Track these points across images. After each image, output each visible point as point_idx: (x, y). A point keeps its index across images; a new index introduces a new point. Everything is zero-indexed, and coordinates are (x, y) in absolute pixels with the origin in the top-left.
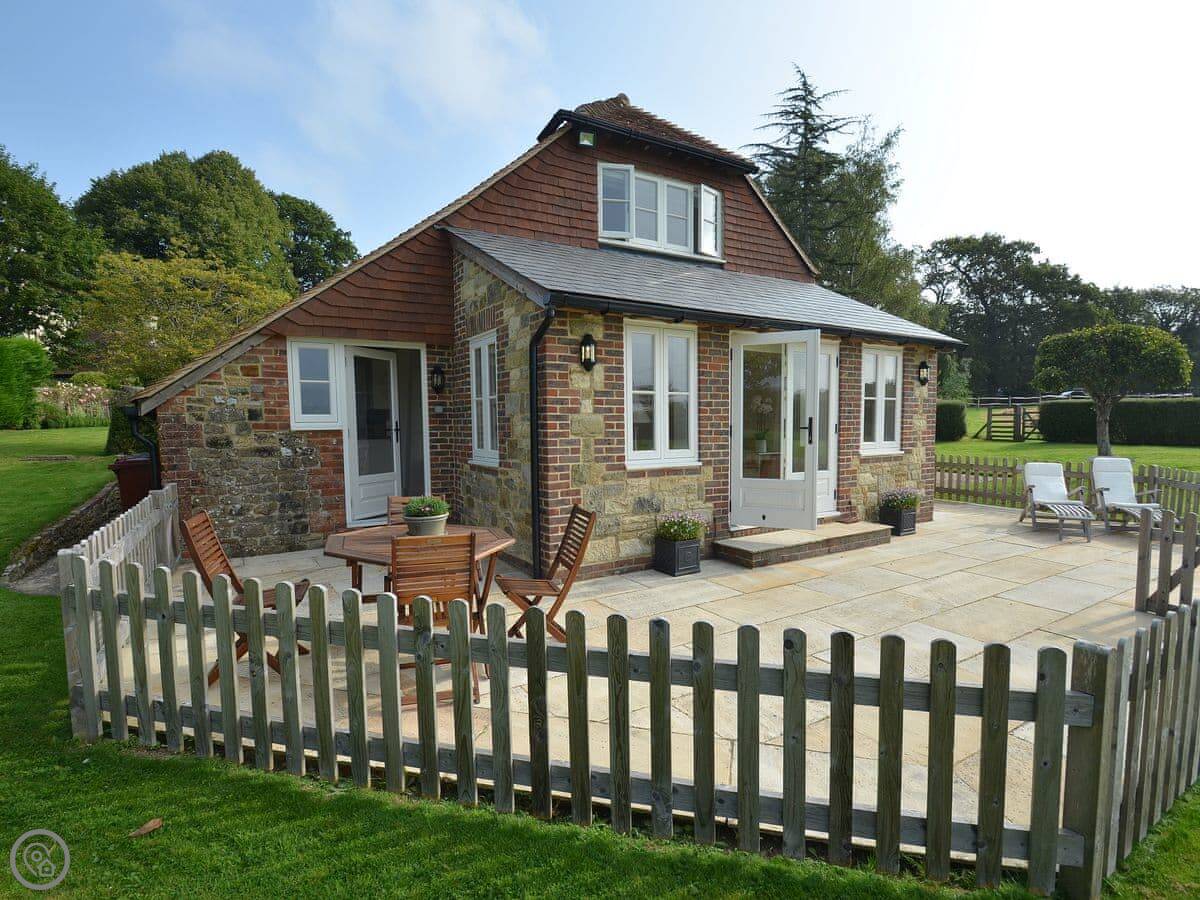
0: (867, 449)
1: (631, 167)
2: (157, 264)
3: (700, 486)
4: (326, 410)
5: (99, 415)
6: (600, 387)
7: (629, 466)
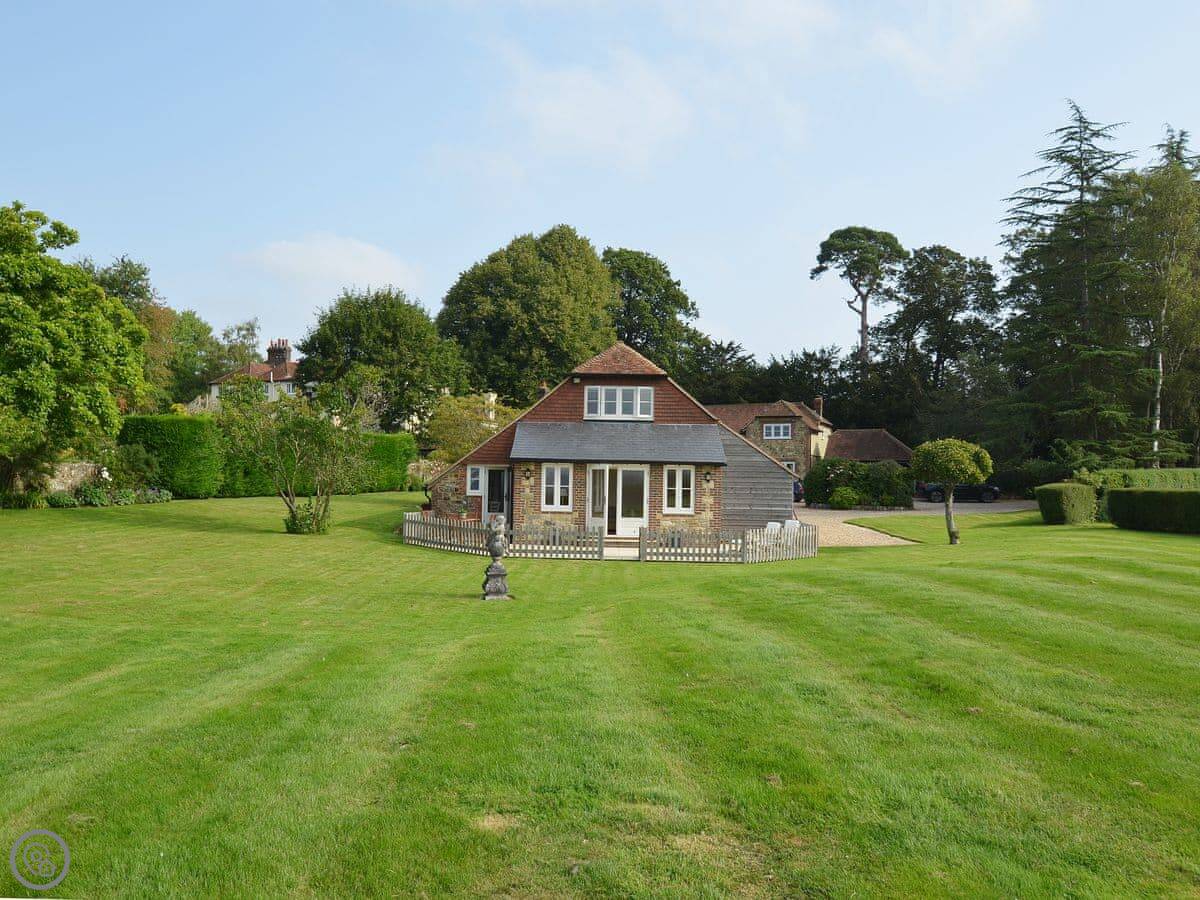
0: (667, 510)
1: (601, 386)
3: (572, 518)
4: (478, 489)
6: (533, 484)
7: (543, 510)
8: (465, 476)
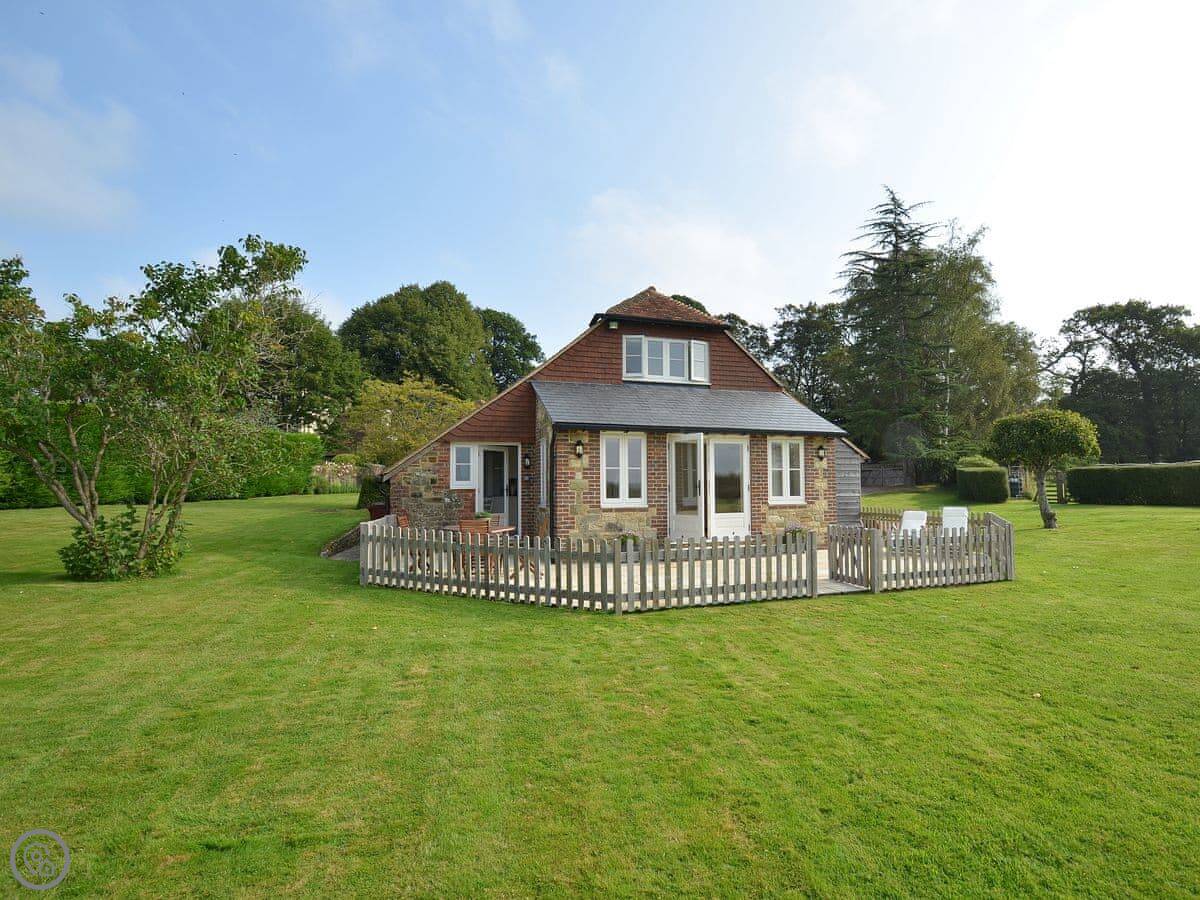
0: (773, 500)
1: (643, 336)
2: (395, 387)
3: (648, 519)
4: (468, 479)
5: (349, 485)
6: (587, 466)
7: (603, 506)
8: (447, 460)
